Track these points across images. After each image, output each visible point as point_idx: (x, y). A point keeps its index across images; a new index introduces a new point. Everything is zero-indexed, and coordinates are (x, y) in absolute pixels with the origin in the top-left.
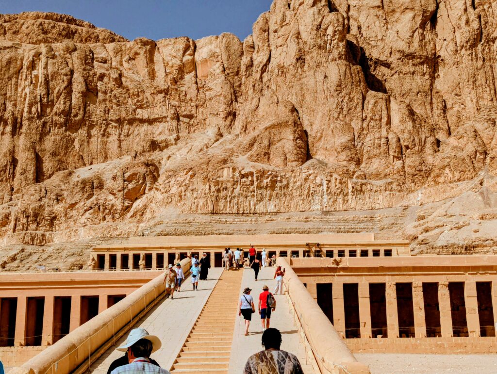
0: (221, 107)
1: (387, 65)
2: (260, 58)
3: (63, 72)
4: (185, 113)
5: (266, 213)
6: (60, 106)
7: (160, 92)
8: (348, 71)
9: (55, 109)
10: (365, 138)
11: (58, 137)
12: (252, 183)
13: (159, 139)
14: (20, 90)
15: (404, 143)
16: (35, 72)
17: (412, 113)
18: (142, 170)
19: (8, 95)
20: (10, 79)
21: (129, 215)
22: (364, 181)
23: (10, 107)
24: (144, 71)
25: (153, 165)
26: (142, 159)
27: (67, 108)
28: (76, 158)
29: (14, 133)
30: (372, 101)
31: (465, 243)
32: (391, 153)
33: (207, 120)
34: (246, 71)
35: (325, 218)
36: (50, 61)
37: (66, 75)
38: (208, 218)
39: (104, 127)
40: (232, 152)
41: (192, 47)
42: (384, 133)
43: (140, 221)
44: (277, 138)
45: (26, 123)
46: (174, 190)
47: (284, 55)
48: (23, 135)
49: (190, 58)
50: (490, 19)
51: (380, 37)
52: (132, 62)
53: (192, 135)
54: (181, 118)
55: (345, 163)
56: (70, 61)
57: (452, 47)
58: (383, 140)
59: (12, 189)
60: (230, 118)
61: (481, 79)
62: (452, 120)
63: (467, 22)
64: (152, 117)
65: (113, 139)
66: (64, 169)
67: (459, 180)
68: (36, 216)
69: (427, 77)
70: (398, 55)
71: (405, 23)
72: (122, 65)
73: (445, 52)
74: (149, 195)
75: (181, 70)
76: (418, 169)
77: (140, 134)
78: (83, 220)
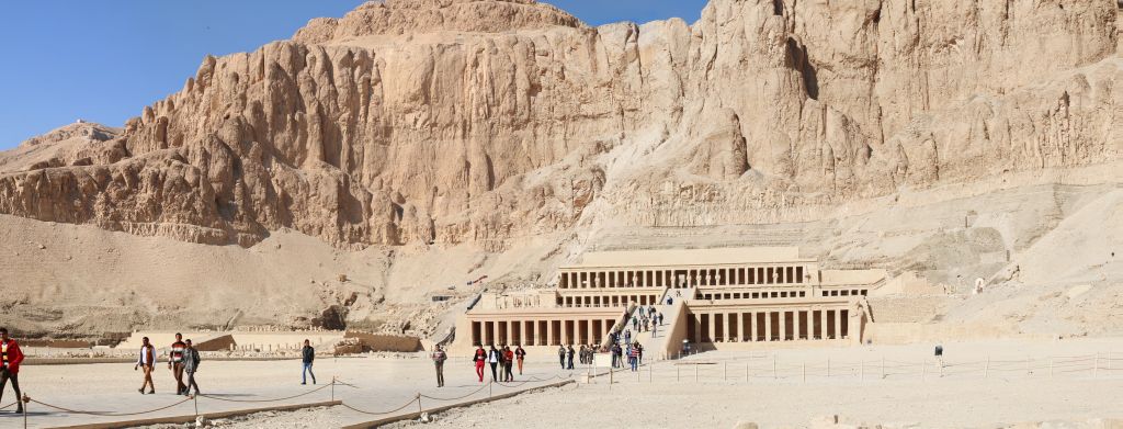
0: (668, 101)
1: (829, 68)
2: (707, 53)
3: (507, 68)
4: (629, 107)
5: (704, 226)
6: (505, 105)
7: (604, 85)
8: (787, 78)
9: (501, 108)
10: (802, 147)
11: (506, 139)
12: (691, 194)
13: (605, 138)
14: (466, 90)
15: (836, 155)
16: (479, 70)
17: (846, 122)
18: (589, 177)
19: (456, 97)
20: (456, 80)
21: (579, 222)
22: (797, 194)
23: (458, 111)
24: (587, 62)
25: (600, 170)
26: (589, 165)
27: (513, 107)
28: (525, 161)
29: (464, 137)
30: (809, 111)
31: (865, 260)
32: (824, 166)
33: (653, 115)
34: (693, 64)
36: (494, 57)
37: (509, 71)
38: (651, 232)
39: (549, 126)
40: (674, 164)
41: (635, 33)
42: (819, 145)
43: (589, 229)
44: (716, 149)
45: (474, 125)
46: (620, 202)
47: (729, 55)
48: (473, 139)
49: (633, 45)
50: (929, 23)
51: (824, 38)
52: (574, 52)
53: (638, 132)
54: (626, 113)
55: (780, 176)
56: (512, 56)
57: (891, 49)
58: (818, 152)
59: (469, 196)
60: (677, 113)
61: (915, 87)
62: (886, 129)
63: (906, 26)
64: (597, 113)
65: (559, 138)
66: (515, 172)
67: (879, 195)
68: (494, 225)
69: (867, 81)
70: (841, 58)
71: (849, 22)
72: (564, 57)
73: (885, 55)
74: (597, 202)
75: (624, 58)
76: (848, 181)
77: (586, 133)
78: (537, 228)
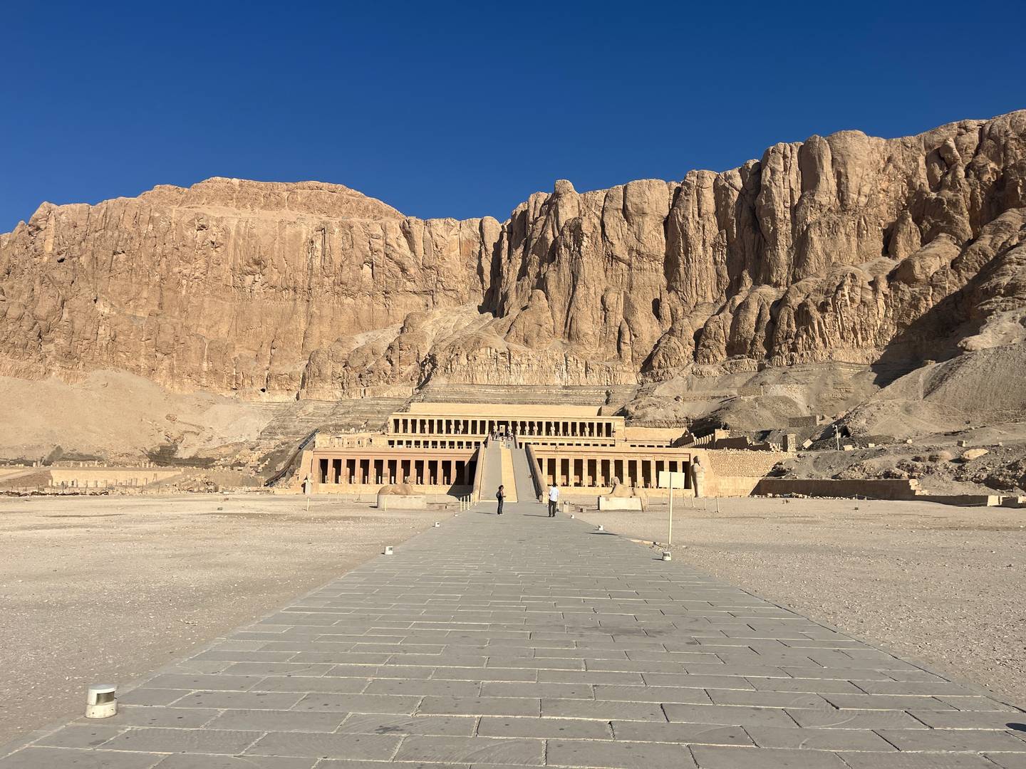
4: (449, 288)
5: (517, 386)
7: (428, 268)
12: (507, 359)
16: (318, 246)
18: (414, 341)
22: (597, 362)
26: (414, 331)
27: (347, 280)
32: (622, 340)
33: (468, 295)
35: (565, 391)
36: (332, 236)
37: (346, 249)
41: (458, 228)
49: (455, 237)
54: (446, 292)
56: (349, 237)
58: (616, 328)
64: (420, 290)
75: (447, 249)
